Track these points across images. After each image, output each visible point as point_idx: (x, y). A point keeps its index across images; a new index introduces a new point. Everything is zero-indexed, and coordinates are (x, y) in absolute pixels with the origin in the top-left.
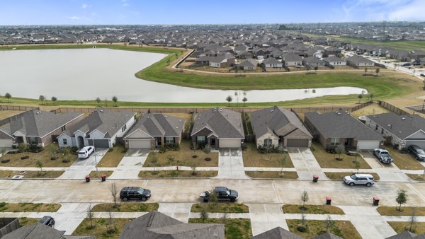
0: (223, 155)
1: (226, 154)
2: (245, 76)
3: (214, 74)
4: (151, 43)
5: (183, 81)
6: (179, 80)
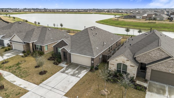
0: (64, 71)
1: (69, 70)
2: (155, 23)
3: (135, 21)
4: (117, 12)
5: (116, 24)
6: (114, 23)
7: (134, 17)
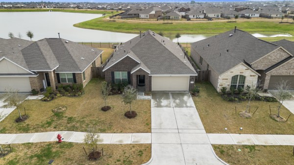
0: (159, 106)
1: (164, 102)
2: (172, 23)
3: (143, 23)
4: (95, 8)
5: (115, 28)
6: (111, 27)
7: (137, 16)
